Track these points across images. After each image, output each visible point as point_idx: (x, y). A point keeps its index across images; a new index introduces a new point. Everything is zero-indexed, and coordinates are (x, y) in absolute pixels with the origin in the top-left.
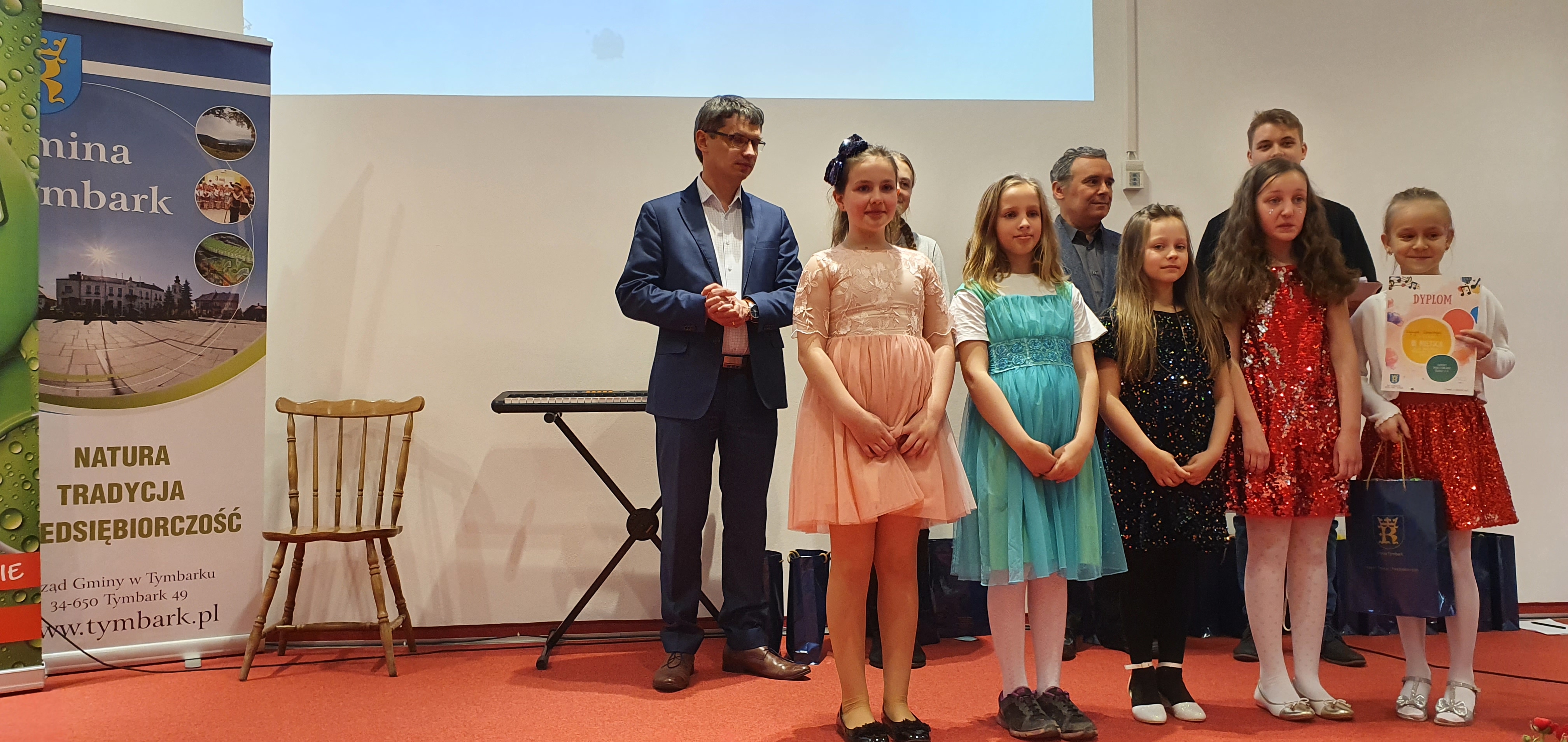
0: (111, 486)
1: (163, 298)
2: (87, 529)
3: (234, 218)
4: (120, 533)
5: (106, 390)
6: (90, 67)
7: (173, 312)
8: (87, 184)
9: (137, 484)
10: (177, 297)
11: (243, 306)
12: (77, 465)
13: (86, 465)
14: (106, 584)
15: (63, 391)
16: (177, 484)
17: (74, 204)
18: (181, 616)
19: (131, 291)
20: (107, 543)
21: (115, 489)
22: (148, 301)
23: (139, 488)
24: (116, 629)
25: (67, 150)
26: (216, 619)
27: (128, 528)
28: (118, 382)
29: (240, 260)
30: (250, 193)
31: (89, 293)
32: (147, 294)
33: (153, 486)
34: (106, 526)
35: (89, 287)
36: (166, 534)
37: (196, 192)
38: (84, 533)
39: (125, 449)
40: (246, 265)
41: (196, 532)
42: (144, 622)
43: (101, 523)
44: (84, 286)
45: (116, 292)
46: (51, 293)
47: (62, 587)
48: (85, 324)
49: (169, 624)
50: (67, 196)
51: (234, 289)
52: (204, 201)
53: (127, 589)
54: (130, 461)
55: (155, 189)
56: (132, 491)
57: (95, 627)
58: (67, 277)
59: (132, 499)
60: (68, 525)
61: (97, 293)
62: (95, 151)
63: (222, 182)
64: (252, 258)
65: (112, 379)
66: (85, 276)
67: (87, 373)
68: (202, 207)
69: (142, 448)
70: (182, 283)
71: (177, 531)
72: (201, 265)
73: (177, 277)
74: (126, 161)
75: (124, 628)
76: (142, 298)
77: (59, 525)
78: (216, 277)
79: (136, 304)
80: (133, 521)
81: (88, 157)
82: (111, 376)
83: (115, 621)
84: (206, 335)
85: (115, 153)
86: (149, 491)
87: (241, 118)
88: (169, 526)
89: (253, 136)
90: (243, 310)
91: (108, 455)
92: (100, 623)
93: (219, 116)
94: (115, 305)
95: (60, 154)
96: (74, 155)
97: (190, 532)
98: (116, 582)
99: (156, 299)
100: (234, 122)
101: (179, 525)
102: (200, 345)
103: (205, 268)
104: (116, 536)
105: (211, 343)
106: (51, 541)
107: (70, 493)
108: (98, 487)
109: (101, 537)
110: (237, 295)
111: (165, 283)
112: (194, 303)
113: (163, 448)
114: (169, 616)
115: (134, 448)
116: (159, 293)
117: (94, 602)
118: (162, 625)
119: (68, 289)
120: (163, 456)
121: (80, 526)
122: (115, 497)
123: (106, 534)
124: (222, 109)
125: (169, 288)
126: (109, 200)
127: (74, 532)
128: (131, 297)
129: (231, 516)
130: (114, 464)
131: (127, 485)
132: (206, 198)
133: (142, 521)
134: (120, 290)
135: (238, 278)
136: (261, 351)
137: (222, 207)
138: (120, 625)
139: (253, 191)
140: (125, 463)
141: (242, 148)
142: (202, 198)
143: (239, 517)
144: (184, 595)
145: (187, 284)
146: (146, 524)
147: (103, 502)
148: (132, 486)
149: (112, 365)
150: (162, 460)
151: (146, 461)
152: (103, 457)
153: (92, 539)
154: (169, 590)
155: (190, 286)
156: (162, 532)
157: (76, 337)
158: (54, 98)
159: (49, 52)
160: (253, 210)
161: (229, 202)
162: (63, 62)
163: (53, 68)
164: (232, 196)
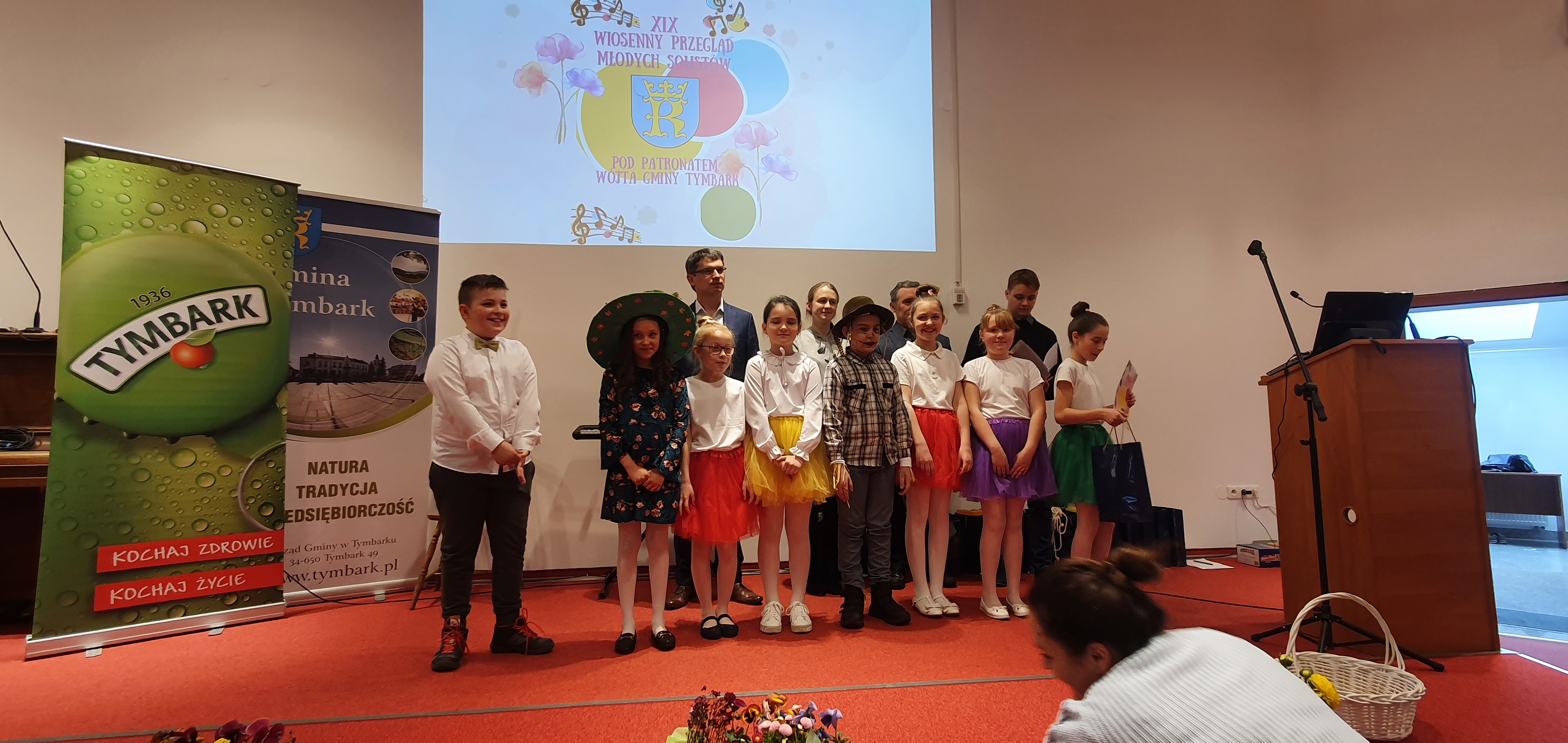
0: (331, 486)
1: (368, 368)
2: (315, 514)
3: (414, 319)
4: (336, 515)
5: (329, 426)
6: (326, 227)
7: (374, 377)
8: (322, 298)
9: (347, 485)
10: (376, 367)
12: (309, 473)
13: (315, 473)
14: (326, 548)
15: (302, 427)
16: (373, 484)
17: (313, 311)
18: (374, 567)
19: (347, 364)
20: (327, 522)
21: (333, 488)
22: (358, 370)
23: (349, 486)
24: (331, 577)
25: (310, 278)
26: (396, 569)
27: (341, 512)
28: (337, 421)
29: (418, 345)
30: (425, 303)
31: (320, 366)
32: (357, 366)
33: (357, 485)
34: (327, 511)
35: (320, 362)
36: (365, 515)
37: (391, 303)
38: (312, 516)
39: (341, 462)
40: (422, 348)
41: (384, 514)
42: (349, 572)
43: (324, 509)
44: (317, 361)
45: (337, 365)
46: (296, 365)
47: (298, 550)
48: (317, 385)
49: (365, 572)
50: (309, 307)
51: (413, 362)
52: (397, 309)
53: (339, 551)
54: (343, 470)
55: (364, 302)
56: (344, 489)
57: (318, 575)
58: (307, 356)
59: (344, 494)
60: (302, 511)
61: (326, 366)
62: (328, 278)
63: (407, 297)
64: (425, 343)
65: (333, 419)
66: (318, 355)
67: (317, 415)
68: (394, 312)
69: (352, 462)
70: (380, 359)
71: (373, 513)
72: (393, 348)
73: (377, 356)
74: (347, 284)
75: (336, 576)
76: (354, 368)
77: (297, 511)
78: (402, 355)
79: (350, 372)
80: (344, 508)
81: (323, 282)
82: (333, 417)
83: (331, 572)
84: (395, 390)
85: (340, 279)
86: (355, 489)
87: (419, 258)
88: (367, 511)
89: (428, 269)
91: (329, 466)
92: (321, 573)
93: (406, 257)
94: (337, 373)
95: (305, 280)
96: (314, 281)
97: (380, 514)
98: (332, 547)
99: (363, 369)
100: (415, 260)
101: (373, 510)
102: (391, 397)
103: (395, 350)
104: (333, 518)
105: (398, 396)
106: (291, 521)
107: (304, 491)
108: (322, 487)
109: (323, 519)
110: (415, 367)
111: (369, 359)
112: (387, 372)
113: (364, 462)
114: (365, 567)
115: (346, 462)
116: (364, 365)
117: (317, 560)
118: (361, 573)
119: (308, 363)
120: (365, 467)
121: (310, 512)
122: (333, 493)
123: (326, 516)
124: (408, 252)
125: (372, 362)
126: (335, 308)
127: (306, 516)
128: (347, 368)
129: (408, 503)
130: (333, 472)
131: (341, 485)
132: (396, 307)
133: (350, 508)
134: (340, 364)
135: (413, 355)
137: (406, 312)
138: (334, 574)
139: (427, 302)
140: (340, 471)
141: (420, 276)
142: (394, 307)
143: (412, 503)
144: (375, 553)
145: (383, 359)
146: (352, 509)
147: (325, 496)
148: (344, 485)
149: (334, 410)
150: (364, 469)
151: (354, 469)
152: (326, 467)
153: (318, 519)
154: (366, 550)
155: (385, 361)
156: (362, 514)
157: (310, 394)
158: (303, 246)
159: (301, 218)
160: (426, 314)
161: (411, 309)
162: (310, 224)
163: (303, 228)
164: (413, 305)
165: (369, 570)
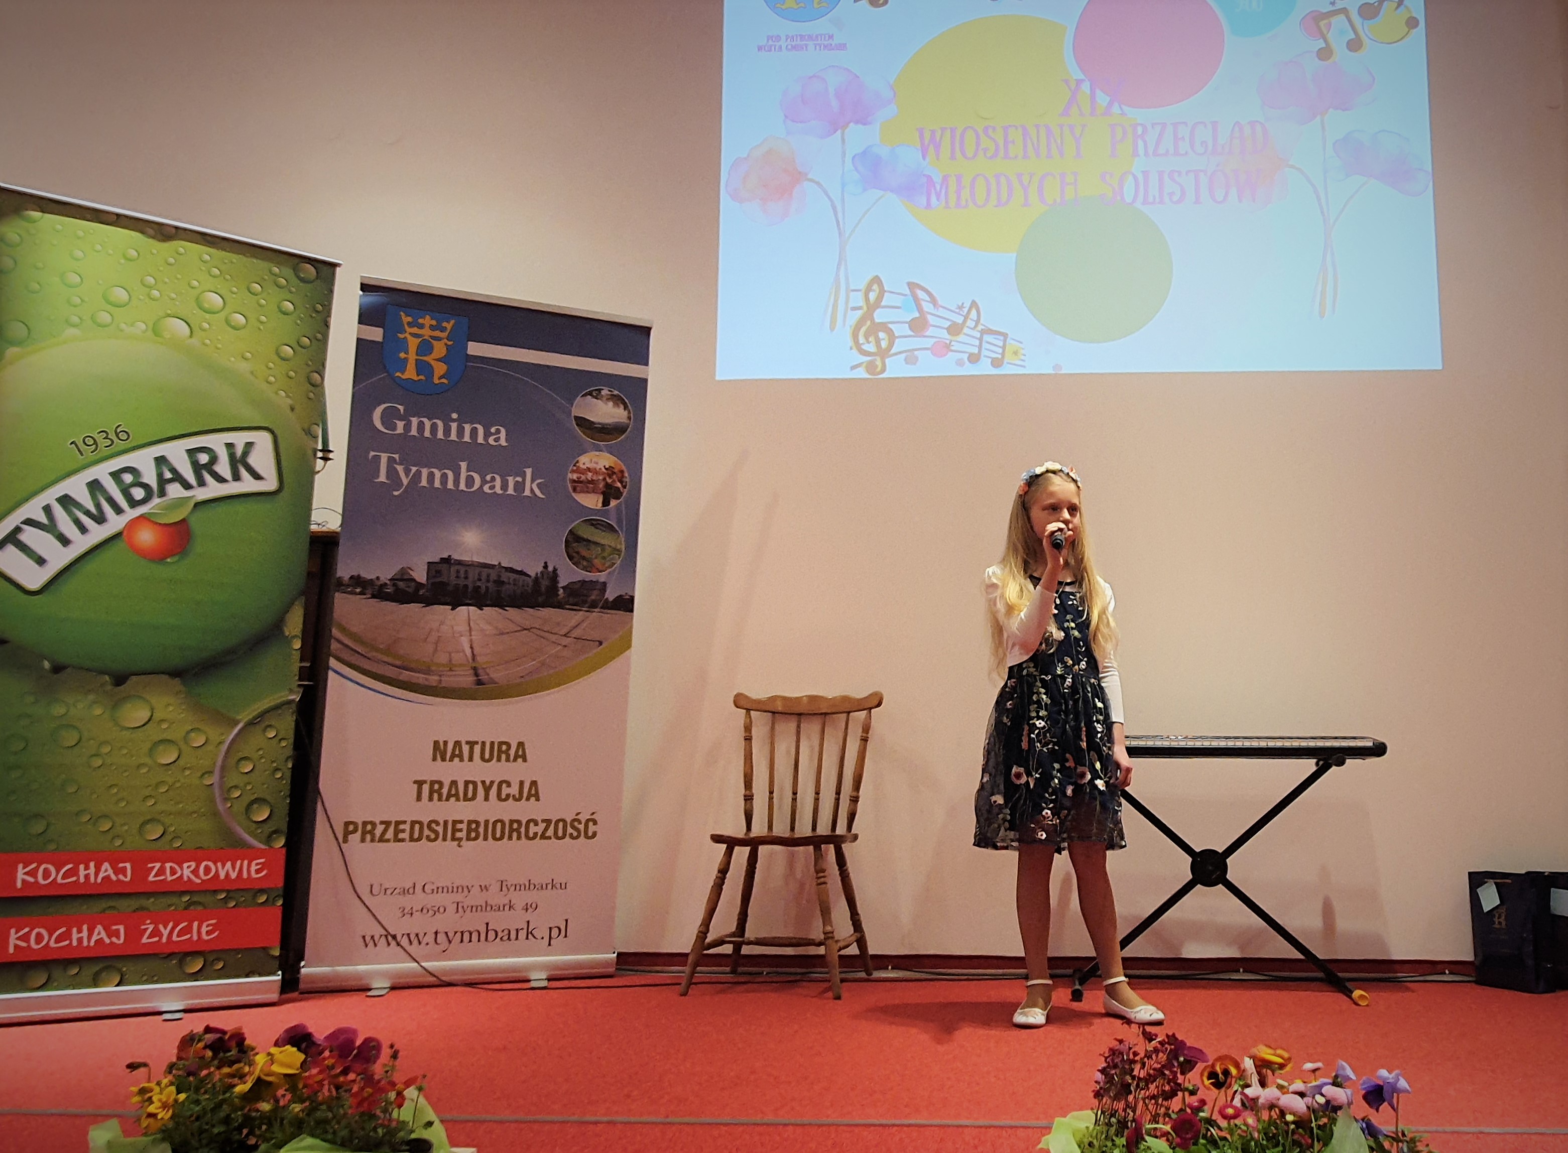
0: (467, 783)
1: (531, 584)
2: (440, 829)
3: (606, 503)
4: (473, 835)
5: (466, 680)
6: (475, 348)
7: (540, 599)
8: (464, 465)
9: (492, 782)
10: (545, 583)
11: (610, 595)
12: (434, 759)
13: (443, 759)
14: (455, 890)
15: (428, 679)
16: (534, 783)
17: (450, 485)
18: (530, 930)
19: (499, 576)
20: (459, 846)
21: (471, 787)
22: (515, 588)
23: (495, 787)
24: (462, 941)
25: (447, 431)
26: (566, 936)
27: (481, 830)
28: (480, 672)
29: (610, 546)
30: (623, 476)
31: (457, 577)
32: (515, 580)
33: (509, 785)
34: (459, 826)
35: (458, 572)
36: (519, 838)
37: (570, 476)
38: (436, 833)
39: (484, 743)
40: (616, 552)
41: (550, 838)
42: (491, 935)
43: (455, 822)
44: (453, 569)
45: (484, 577)
46: (420, 575)
47: (412, 892)
48: (452, 609)
49: (517, 938)
50: (444, 477)
51: (602, 577)
52: (577, 484)
53: (476, 898)
54: (487, 756)
55: (529, 472)
56: (487, 790)
57: (441, 938)
58: (437, 560)
59: (486, 798)
60: (421, 823)
61: (466, 578)
62: (474, 432)
64: (621, 544)
65: (475, 669)
66: (456, 560)
67: (450, 661)
68: (575, 490)
69: (501, 743)
70: (550, 569)
71: (531, 835)
72: (571, 551)
73: (546, 563)
74: (503, 442)
75: (470, 941)
76: (509, 583)
77: (413, 823)
78: (585, 563)
79: (504, 589)
80: (487, 822)
81: (467, 438)
82: (474, 665)
83: (462, 933)
84: (573, 623)
85: (494, 434)
86: (505, 790)
87: (616, 400)
88: (523, 830)
89: (629, 418)
90: (611, 599)
91: (466, 749)
92: (446, 933)
93: (596, 397)
94: (483, 590)
95: (440, 435)
96: (453, 437)
97: (543, 837)
98: (465, 889)
99: (524, 586)
100: (611, 404)
101: (533, 829)
102: (565, 635)
103: (574, 554)
104: (469, 839)
105: (576, 633)
106: (404, 840)
107: (426, 788)
108: (454, 783)
109: (453, 839)
110: (604, 584)
111: (534, 569)
112: (561, 591)
113: (521, 745)
114: (517, 930)
115: (492, 743)
116: (527, 578)
117: (442, 910)
118: (509, 939)
119: (439, 572)
120: (521, 755)
121: (433, 825)
122: (470, 795)
123: (458, 835)
125: (537, 574)
126: (484, 482)
127: (426, 832)
128: (499, 583)
129: (588, 821)
130: (471, 759)
131: (483, 782)
132: (578, 481)
133: (496, 822)
134: (488, 576)
135: (607, 565)
136: (626, 644)
137: (594, 491)
138: (466, 937)
139: (626, 475)
140: (483, 758)
141: (616, 430)
142: (574, 481)
143: (595, 823)
144: (534, 906)
145: (555, 570)
146: (499, 825)
147: (458, 800)
148: (488, 783)
149: (475, 653)
150: (520, 757)
151: (504, 756)
152: (461, 750)
153: (444, 839)
154: (519, 899)
155: (558, 572)
156: (515, 835)
157: (442, 623)
158: (440, 378)
159: (437, 333)
160: (624, 494)
161: (601, 485)
162: (450, 343)
163: (440, 349)
164: (604, 479)
165: (522, 934)
